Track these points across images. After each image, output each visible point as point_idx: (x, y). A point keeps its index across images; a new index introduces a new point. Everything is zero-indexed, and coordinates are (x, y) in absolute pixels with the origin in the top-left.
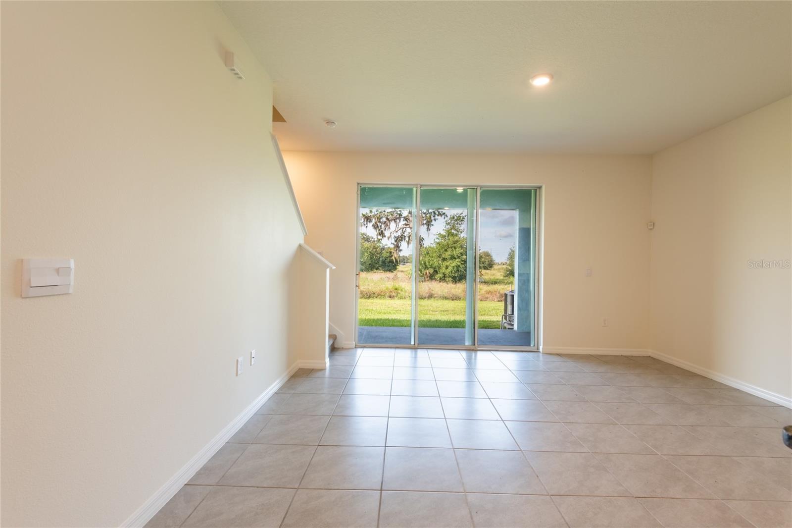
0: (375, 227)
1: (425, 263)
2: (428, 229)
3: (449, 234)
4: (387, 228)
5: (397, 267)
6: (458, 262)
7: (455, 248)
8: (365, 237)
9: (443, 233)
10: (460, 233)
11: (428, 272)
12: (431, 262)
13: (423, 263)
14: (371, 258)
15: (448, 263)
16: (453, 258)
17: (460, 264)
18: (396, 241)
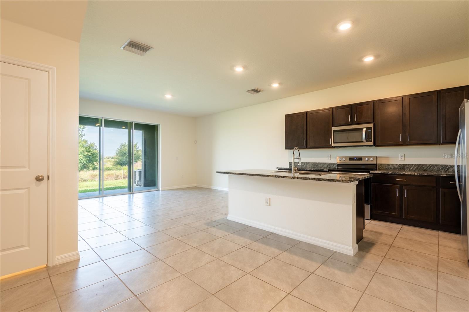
6: (81, 156)
17: (83, 158)
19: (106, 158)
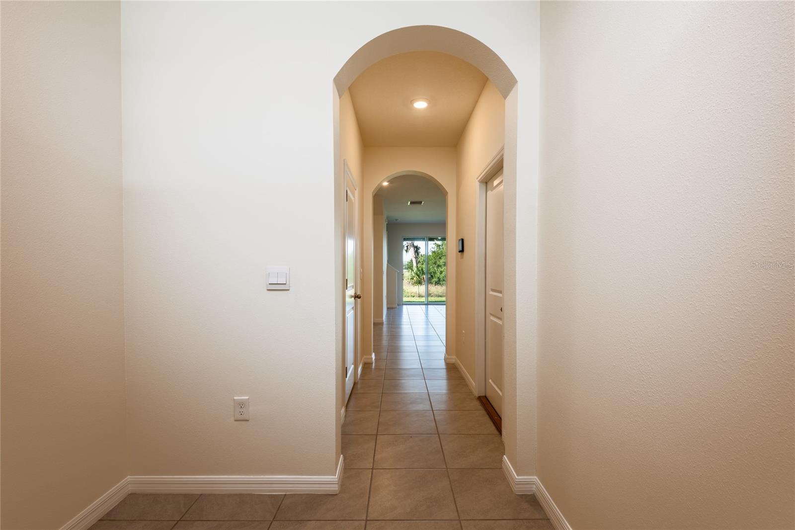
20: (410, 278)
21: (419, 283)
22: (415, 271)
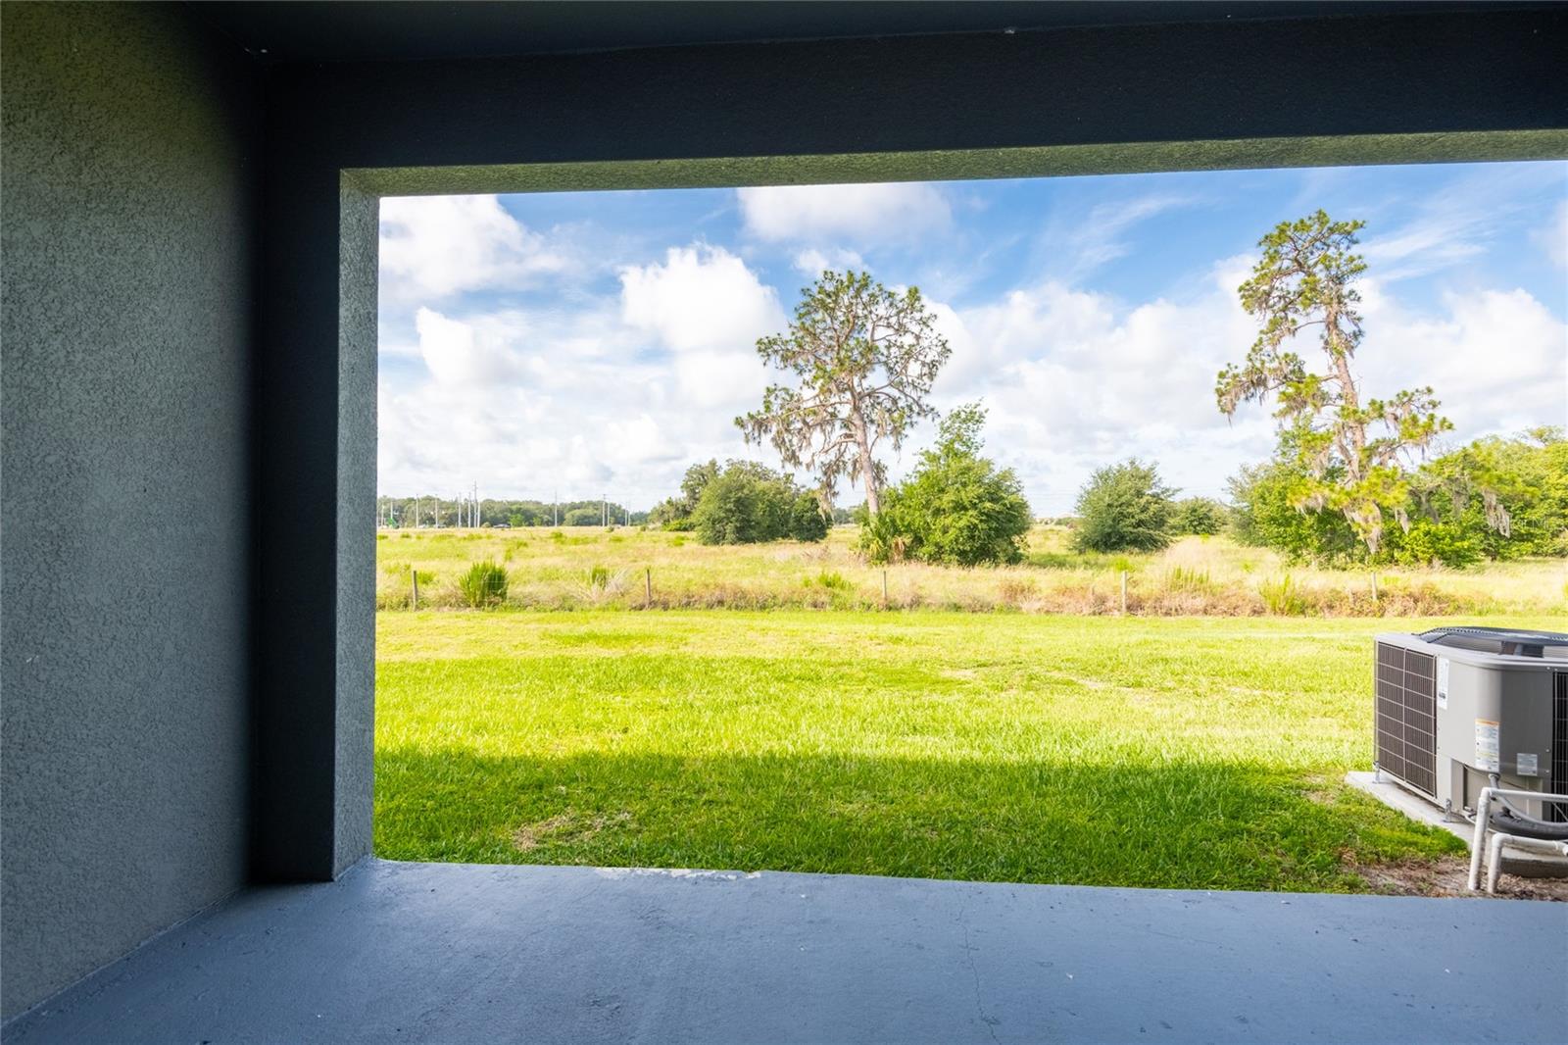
0: (779, 443)
1: (893, 521)
2: (897, 447)
3: (949, 451)
4: (804, 444)
5: (828, 531)
6: (971, 516)
7: (964, 485)
8: (759, 470)
9: (935, 449)
10: (973, 451)
11: (900, 540)
12: (908, 518)
13: (888, 520)
14: (771, 514)
15: (948, 521)
16: (959, 507)
18: (825, 474)
19: (1041, 523)
20: (860, 543)
21: (884, 557)
22: (872, 525)
